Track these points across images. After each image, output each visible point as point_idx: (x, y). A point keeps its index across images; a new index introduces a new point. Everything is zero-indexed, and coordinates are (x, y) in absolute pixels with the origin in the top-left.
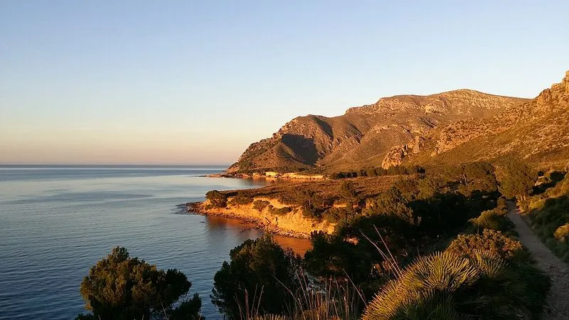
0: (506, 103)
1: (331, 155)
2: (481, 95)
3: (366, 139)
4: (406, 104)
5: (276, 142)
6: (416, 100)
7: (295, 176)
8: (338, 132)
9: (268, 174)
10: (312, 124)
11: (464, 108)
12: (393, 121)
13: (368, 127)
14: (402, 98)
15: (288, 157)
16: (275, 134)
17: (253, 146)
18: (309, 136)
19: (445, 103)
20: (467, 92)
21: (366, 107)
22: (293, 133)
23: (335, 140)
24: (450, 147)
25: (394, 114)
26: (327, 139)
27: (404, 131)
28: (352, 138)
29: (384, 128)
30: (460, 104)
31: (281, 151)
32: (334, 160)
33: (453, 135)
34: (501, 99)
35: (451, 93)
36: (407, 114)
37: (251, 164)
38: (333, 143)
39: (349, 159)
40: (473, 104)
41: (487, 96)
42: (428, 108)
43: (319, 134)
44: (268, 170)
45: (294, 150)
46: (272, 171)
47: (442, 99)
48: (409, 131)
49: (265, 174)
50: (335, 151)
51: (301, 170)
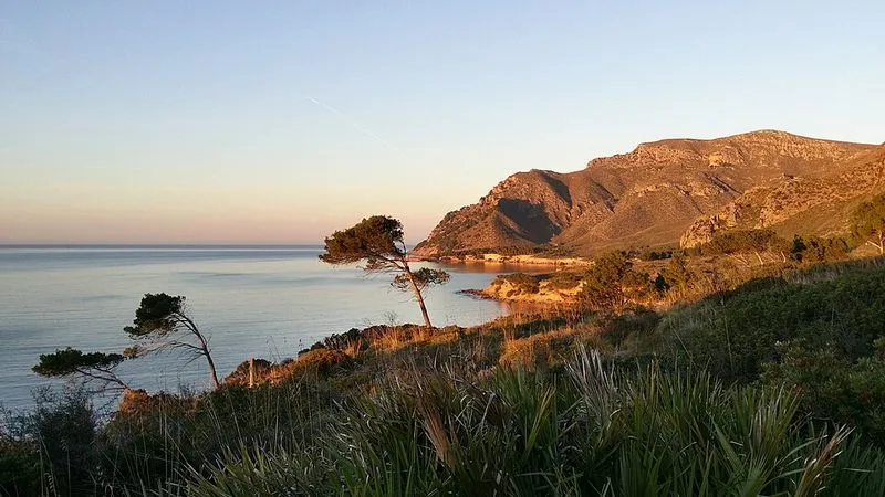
0: (833, 151)
1: (572, 230)
2: (794, 138)
3: (622, 206)
4: (680, 153)
5: (491, 211)
6: (695, 146)
7: (531, 260)
8: (579, 195)
9: (487, 256)
10: (540, 185)
11: (770, 159)
12: (663, 178)
13: (623, 187)
14: (673, 144)
15: (509, 233)
16: (483, 199)
17: (450, 216)
18: (536, 202)
19: (740, 152)
20: (773, 135)
21: (618, 158)
22: (512, 197)
23: (575, 207)
24: (781, 217)
25: (661, 168)
26: (563, 206)
27: (681, 194)
28: (601, 204)
29: (650, 189)
30: (762, 152)
31: (498, 223)
32: (576, 236)
33: (784, 202)
34: (824, 145)
35: (748, 135)
36: (682, 168)
37: (455, 243)
38: (572, 211)
39: (600, 234)
40: (782, 152)
41: (804, 140)
42: (713, 159)
43: (551, 198)
44: (487, 251)
45: (517, 223)
46: (494, 252)
47: (734, 144)
48: (687, 193)
49: (483, 258)
50: (576, 224)
51: (536, 251)
